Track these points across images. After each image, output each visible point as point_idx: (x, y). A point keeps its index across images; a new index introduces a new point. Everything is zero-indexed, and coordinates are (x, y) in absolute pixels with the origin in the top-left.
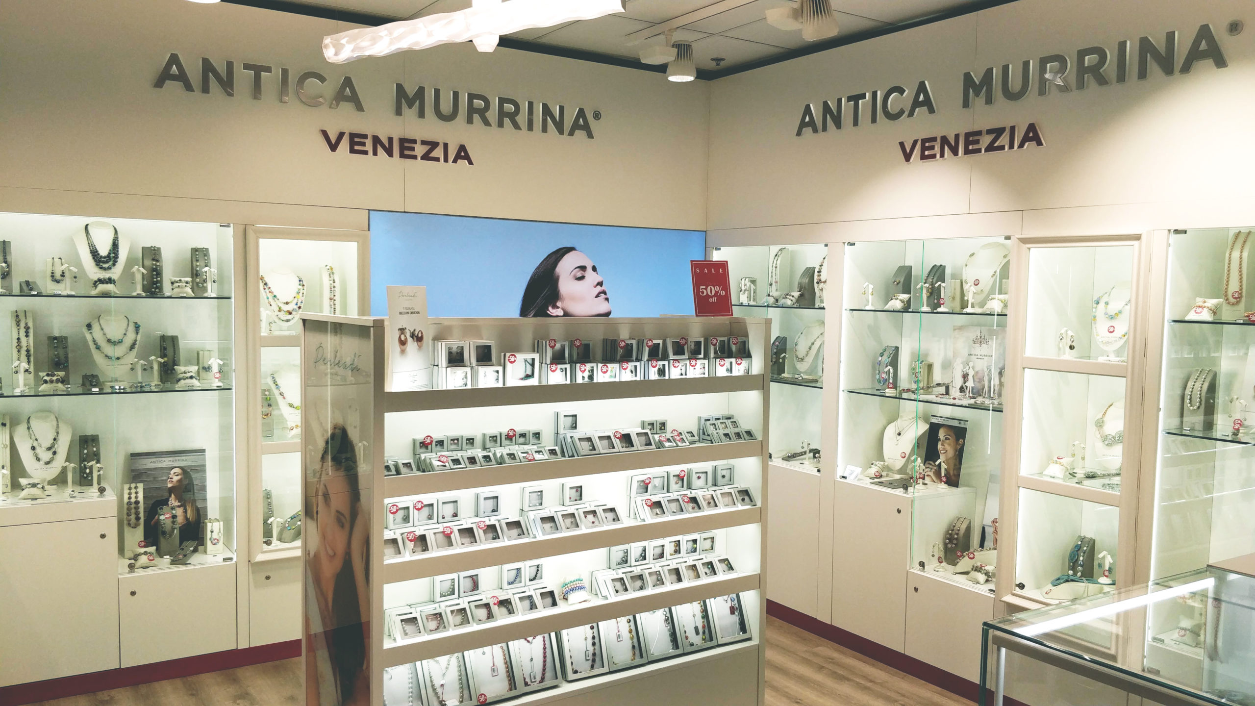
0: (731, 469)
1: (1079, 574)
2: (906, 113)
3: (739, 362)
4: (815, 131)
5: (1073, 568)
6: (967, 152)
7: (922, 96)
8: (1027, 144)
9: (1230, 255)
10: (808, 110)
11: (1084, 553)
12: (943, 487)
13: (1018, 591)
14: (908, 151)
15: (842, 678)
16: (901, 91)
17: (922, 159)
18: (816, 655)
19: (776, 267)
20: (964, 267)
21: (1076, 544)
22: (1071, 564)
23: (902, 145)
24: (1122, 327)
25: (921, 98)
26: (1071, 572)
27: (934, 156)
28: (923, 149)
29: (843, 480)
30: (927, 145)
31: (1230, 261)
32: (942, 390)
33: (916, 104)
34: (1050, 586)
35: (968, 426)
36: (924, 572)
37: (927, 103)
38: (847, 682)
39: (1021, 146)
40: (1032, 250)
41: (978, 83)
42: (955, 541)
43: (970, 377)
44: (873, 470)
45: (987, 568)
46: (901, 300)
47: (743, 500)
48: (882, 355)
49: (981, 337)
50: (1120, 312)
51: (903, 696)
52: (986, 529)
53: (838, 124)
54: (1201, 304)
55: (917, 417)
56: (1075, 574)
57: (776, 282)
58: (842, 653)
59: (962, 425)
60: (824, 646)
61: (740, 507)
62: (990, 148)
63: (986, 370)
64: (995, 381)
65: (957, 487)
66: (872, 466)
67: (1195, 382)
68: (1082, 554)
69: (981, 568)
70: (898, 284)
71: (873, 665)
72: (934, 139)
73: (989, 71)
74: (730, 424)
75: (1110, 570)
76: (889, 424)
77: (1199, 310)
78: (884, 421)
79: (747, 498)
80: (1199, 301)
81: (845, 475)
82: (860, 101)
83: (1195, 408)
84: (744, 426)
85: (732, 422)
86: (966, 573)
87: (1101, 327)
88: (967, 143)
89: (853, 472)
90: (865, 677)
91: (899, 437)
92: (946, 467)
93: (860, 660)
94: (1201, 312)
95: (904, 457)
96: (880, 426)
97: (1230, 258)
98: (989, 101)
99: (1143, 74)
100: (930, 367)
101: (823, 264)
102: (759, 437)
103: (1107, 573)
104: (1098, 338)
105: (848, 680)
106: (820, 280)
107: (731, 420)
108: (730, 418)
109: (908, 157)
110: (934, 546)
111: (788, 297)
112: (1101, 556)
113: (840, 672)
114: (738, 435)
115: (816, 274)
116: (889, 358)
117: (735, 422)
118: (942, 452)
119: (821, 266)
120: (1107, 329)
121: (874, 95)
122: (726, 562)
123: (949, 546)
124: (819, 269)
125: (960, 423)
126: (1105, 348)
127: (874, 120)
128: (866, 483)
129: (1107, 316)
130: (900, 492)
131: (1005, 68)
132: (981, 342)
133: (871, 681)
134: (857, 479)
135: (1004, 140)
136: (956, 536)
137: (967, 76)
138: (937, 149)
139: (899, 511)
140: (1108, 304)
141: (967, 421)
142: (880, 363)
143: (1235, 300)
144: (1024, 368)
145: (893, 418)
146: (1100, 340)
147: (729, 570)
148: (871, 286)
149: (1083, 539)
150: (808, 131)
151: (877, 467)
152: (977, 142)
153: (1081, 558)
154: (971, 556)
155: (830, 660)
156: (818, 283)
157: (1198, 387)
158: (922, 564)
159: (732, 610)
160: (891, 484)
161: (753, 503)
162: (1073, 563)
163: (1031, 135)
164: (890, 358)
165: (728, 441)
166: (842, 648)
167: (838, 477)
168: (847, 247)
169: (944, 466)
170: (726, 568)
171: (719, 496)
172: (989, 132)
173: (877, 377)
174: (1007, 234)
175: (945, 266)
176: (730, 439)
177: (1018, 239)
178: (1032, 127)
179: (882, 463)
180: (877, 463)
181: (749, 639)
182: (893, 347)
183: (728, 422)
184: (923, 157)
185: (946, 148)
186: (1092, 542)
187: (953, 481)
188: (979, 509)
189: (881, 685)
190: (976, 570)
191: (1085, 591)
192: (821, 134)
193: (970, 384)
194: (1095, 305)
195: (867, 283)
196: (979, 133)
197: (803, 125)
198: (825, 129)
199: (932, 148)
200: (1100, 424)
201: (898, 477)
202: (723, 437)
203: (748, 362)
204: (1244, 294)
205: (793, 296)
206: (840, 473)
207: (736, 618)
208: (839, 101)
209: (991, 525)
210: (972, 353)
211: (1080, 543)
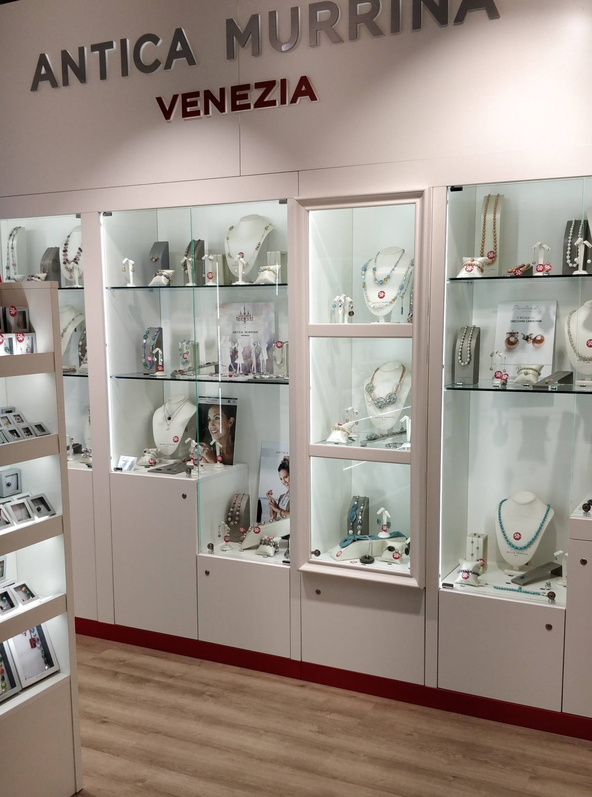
0: (17, 474)
1: (359, 532)
2: (162, 66)
3: (21, 338)
4: (54, 84)
5: (353, 528)
6: (235, 108)
7: (179, 45)
8: (299, 99)
9: (485, 216)
10: (43, 61)
11: (362, 512)
12: (219, 466)
13: (314, 558)
14: (167, 108)
15: (141, 681)
16: (154, 39)
17: (184, 116)
18: (104, 660)
19: (12, 248)
20: (226, 241)
21: (352, 505)
22: (351, 524)
23: (159, 100)
24: (391, 292)
25: (179, 47)
26: (351, 532)
27: (197, 113)
28: (185, 105)
29: (118, 472)
30: (188, 100)
31: (485, 222)
32: (212, 369)
33: (173, 54)
34: (338, 549)
35: (238, 403)
36: (213, 554)
37: (186, 53)
38: (147, 684)
39: (294, 101)
40: (311, 212)
41: (242, 33)
42: (237, 518)
43: (240, 354)
44: (147, 458)
45: (275, 540)
46: (165, 276)
47: (39, 510)
48: (146, 337)
49: (245, 314)
50: (389, 277)
51: (208, 685)
52: (262, 502)
53: (82, 76)
54: (470, 262)
55: (185, 401)
56: (355, 533)
57: (14, 265)
58: (132, 652)
59: (232, 403)
60: (110, 648)
61: (37, 520)
62: (260, 103)
63: (252, 346)
64: (264, 356)
65: (232, 464)
66: (146, 454)
67: (464, 339)
68: (360, 513)
69: (269, 541)
70: (156, 260)
71: (167, 658)
72: (197, 94)
73: (254, 18)
74: (13, 418)
75: (389, 525)
76: (155, 410)
77: (469, 268)
78: (150, 407)
79: (42, 507)
80: (467, 260)
81: (119, 467)
82: (107, 51)
83: (466, 363)
84: (31, 419)
85: (14, 416)
86: (256, 547)
87: (372, 294)
88: (234, 98)
89: (126, 462)
90: (163, 674)
91: (169, 422)
92: (221, 446)
93: (151, 655)
94: (472, 270)
95: (178, 441)
96: (145, 413)
97: (485, 219)
98: (257, 52)
99: (417, 24)
100: (195, 347)
101: (69, 243)
102: (54, 431)
103: (385, 528)
104: (370, 304)
105: (148, 681)
106: (67, 260)
107: (13, 414)
108: (11, 412)
109: (167, 114)
110: (219, 527)
111: (33, 278)
112: (379, 513)
113: (136, 673)
114: (28, 431)
115: (61, 253)
116: (154, 340)
117: (19, 415)
118: (213, 432)
119: (66, 245)
120: (377, 294)
121: (123, 43)
122: (24, 589)
123: (232, 523)
124: (65, 248)
125: (229, 402)
126: (376, 313)
127: (125, 72)
128: (144, 472)
129: (377, 282)
130: (182, 476)
131: (272, 15)
132: (245, 319)
133: (171, 677)
134: (133, 469)
135: (275, 94)
136: (238, 513)
137: (230, 23)
138: (200, 106)
139: (184, 496)
140: (375, 270)
141: (237, 399)
142: (145, 346)
143: (491, 260)
144: (309, 337)
145: (159, 403)
146: (372, 306)
147: (29, 598)
148: (131, 262)
149: (357, 499)
150: (45, 85)
151: (150, 455)
152: (245, 97)
153: (360, 517)
154: (257, 530)
155: (122, 663)
156: (65, 263)
157: (468, 344)
158: (211, 547)
159: (33, 643)
160: (170, 470)
161: (51, 512)
162: (353, 524)
163: (304, 88)
164: (156, 340)
165: (16, 440)
166: (129, 646)
167: (113, 469)
168: (102, 218)
169: (219, 446)
170: (23, 596)
171: (10, 509)
172: (258, 85)
173: (143, 361)
174: (283, 197)
175: (204, 241)
176: (18, 436)
177: (297, 200)
178: (304, 81)
179: (155, 450)
180: (150, 450)
181: (57, 672)
182: (157, 328)
183: (10, 416)
184: (185, 114)
185: (210, 103)
186: (366, 501)
187: (228, 461)
188: (252, 483)
189: (181, 678)
190: (264, 544)
191: (370, 547)
192: (63, 89)
193: (240, 361)
194: (363, 272)
195: (126, 259)
196: (247, 87)
197: (38, 78)
198: (66, 82)
199: (195, 104)
200: (370, 389)
201: (171, 462)
202: (9, 435)
203: (30, 337)
204: (498, 254)
205: (39, 278)
206: (113, 466)
207: (37, 652)
208: (81, 50)
209: (267, 497)
210: (236, 331)
211: (356, 503)
